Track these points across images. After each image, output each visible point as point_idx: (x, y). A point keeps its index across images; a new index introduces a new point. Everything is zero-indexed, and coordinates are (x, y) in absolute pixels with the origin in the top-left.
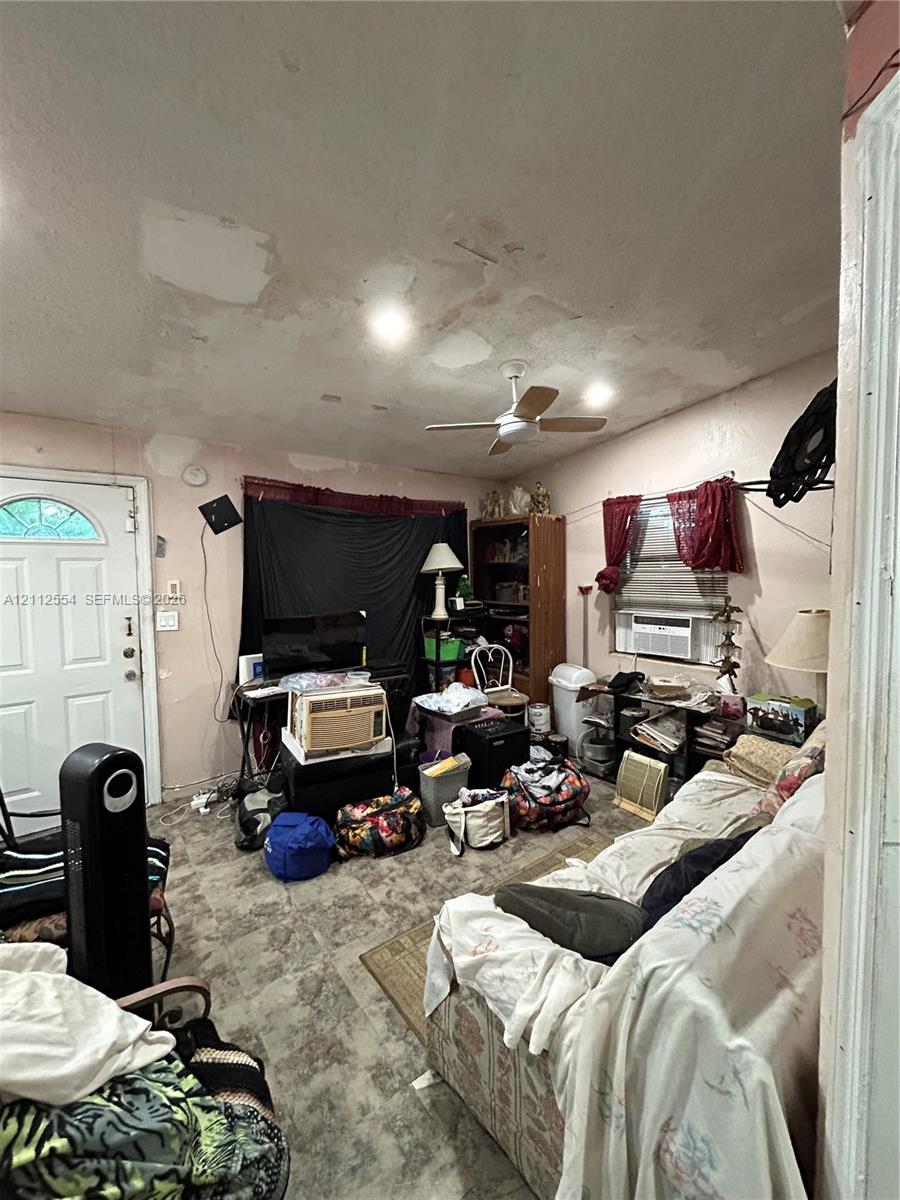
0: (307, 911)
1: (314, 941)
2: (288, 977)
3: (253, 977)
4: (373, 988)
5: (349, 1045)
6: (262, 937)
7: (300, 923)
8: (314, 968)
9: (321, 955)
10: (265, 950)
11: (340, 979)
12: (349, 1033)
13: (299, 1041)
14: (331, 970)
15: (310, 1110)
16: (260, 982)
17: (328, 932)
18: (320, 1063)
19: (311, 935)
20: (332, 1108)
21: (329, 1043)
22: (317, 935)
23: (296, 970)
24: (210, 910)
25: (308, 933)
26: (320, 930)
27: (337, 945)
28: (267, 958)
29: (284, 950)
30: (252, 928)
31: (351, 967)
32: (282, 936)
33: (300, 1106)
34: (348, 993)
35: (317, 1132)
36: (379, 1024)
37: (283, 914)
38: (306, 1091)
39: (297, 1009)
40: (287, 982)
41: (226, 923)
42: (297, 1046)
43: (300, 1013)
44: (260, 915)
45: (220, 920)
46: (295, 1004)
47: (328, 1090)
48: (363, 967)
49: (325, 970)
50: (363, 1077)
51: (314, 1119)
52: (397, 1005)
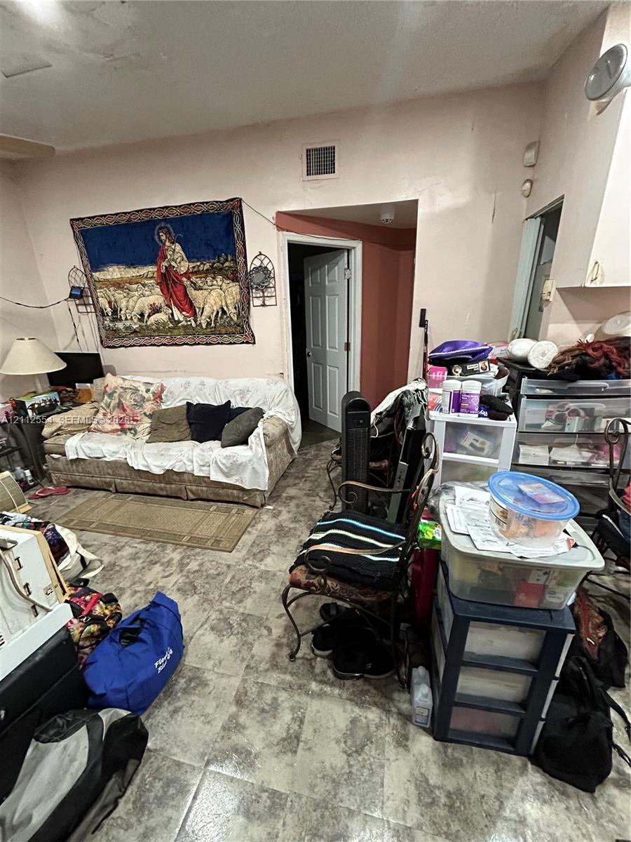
0: (210, 602)
1: (233, 577)
2: (263, 567)
3: (274, 580)
4: (245, 537)
5: (274, 528)
6: (249, 605)
7: (224, 596)
8: (250, 563)
9: (241, 567)
10: (255, 592)
11: (249, 550)
12: (270, 530)
13: (285, 540)
14: (246, 557)
15: (301, 521)
16: (274, 575)
17: (221, 577)
18: (287, 529)
19: (230, 582)
20: (295, 517)
21: (279, 533)
22: (227, 580)
23: (257, 568)
24: (247, 667)
25: (230, 585)
26: (223, 581)
27: (229, 566)
28: (259, 586)
29: (249, 584)
30: (246, 618)
31: (239, 551)
32: (239, 596)
33: (302, 524)
34: (254, 542)
35: (304, 516)
36: (259, 526)
37: (221, 612)
38: (298, 526)
39: (275, 551)
40: (266, 565)
41: (250, 638)
42: (287, 539)
43: (275, 548)
44: (231, 624)
45: (250, 646)
46: (273, 553)
47: (292, 522)
48: (237, 547)
49: (248, 558)
50: (280, 518)
51: (302, 519)
52: (249, 525)
